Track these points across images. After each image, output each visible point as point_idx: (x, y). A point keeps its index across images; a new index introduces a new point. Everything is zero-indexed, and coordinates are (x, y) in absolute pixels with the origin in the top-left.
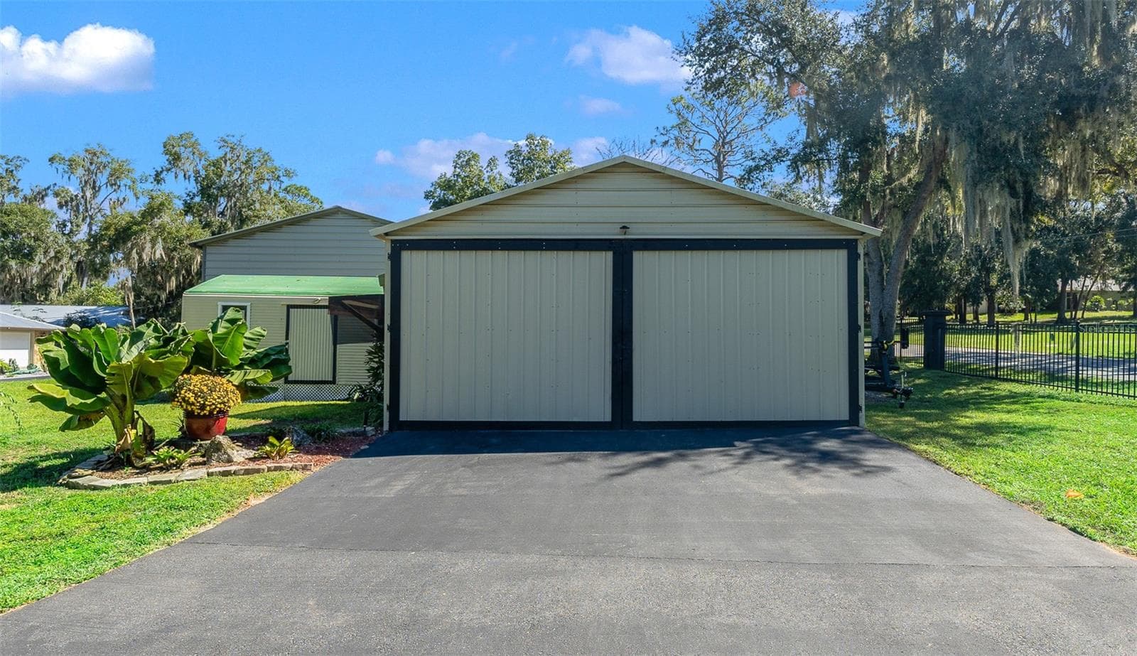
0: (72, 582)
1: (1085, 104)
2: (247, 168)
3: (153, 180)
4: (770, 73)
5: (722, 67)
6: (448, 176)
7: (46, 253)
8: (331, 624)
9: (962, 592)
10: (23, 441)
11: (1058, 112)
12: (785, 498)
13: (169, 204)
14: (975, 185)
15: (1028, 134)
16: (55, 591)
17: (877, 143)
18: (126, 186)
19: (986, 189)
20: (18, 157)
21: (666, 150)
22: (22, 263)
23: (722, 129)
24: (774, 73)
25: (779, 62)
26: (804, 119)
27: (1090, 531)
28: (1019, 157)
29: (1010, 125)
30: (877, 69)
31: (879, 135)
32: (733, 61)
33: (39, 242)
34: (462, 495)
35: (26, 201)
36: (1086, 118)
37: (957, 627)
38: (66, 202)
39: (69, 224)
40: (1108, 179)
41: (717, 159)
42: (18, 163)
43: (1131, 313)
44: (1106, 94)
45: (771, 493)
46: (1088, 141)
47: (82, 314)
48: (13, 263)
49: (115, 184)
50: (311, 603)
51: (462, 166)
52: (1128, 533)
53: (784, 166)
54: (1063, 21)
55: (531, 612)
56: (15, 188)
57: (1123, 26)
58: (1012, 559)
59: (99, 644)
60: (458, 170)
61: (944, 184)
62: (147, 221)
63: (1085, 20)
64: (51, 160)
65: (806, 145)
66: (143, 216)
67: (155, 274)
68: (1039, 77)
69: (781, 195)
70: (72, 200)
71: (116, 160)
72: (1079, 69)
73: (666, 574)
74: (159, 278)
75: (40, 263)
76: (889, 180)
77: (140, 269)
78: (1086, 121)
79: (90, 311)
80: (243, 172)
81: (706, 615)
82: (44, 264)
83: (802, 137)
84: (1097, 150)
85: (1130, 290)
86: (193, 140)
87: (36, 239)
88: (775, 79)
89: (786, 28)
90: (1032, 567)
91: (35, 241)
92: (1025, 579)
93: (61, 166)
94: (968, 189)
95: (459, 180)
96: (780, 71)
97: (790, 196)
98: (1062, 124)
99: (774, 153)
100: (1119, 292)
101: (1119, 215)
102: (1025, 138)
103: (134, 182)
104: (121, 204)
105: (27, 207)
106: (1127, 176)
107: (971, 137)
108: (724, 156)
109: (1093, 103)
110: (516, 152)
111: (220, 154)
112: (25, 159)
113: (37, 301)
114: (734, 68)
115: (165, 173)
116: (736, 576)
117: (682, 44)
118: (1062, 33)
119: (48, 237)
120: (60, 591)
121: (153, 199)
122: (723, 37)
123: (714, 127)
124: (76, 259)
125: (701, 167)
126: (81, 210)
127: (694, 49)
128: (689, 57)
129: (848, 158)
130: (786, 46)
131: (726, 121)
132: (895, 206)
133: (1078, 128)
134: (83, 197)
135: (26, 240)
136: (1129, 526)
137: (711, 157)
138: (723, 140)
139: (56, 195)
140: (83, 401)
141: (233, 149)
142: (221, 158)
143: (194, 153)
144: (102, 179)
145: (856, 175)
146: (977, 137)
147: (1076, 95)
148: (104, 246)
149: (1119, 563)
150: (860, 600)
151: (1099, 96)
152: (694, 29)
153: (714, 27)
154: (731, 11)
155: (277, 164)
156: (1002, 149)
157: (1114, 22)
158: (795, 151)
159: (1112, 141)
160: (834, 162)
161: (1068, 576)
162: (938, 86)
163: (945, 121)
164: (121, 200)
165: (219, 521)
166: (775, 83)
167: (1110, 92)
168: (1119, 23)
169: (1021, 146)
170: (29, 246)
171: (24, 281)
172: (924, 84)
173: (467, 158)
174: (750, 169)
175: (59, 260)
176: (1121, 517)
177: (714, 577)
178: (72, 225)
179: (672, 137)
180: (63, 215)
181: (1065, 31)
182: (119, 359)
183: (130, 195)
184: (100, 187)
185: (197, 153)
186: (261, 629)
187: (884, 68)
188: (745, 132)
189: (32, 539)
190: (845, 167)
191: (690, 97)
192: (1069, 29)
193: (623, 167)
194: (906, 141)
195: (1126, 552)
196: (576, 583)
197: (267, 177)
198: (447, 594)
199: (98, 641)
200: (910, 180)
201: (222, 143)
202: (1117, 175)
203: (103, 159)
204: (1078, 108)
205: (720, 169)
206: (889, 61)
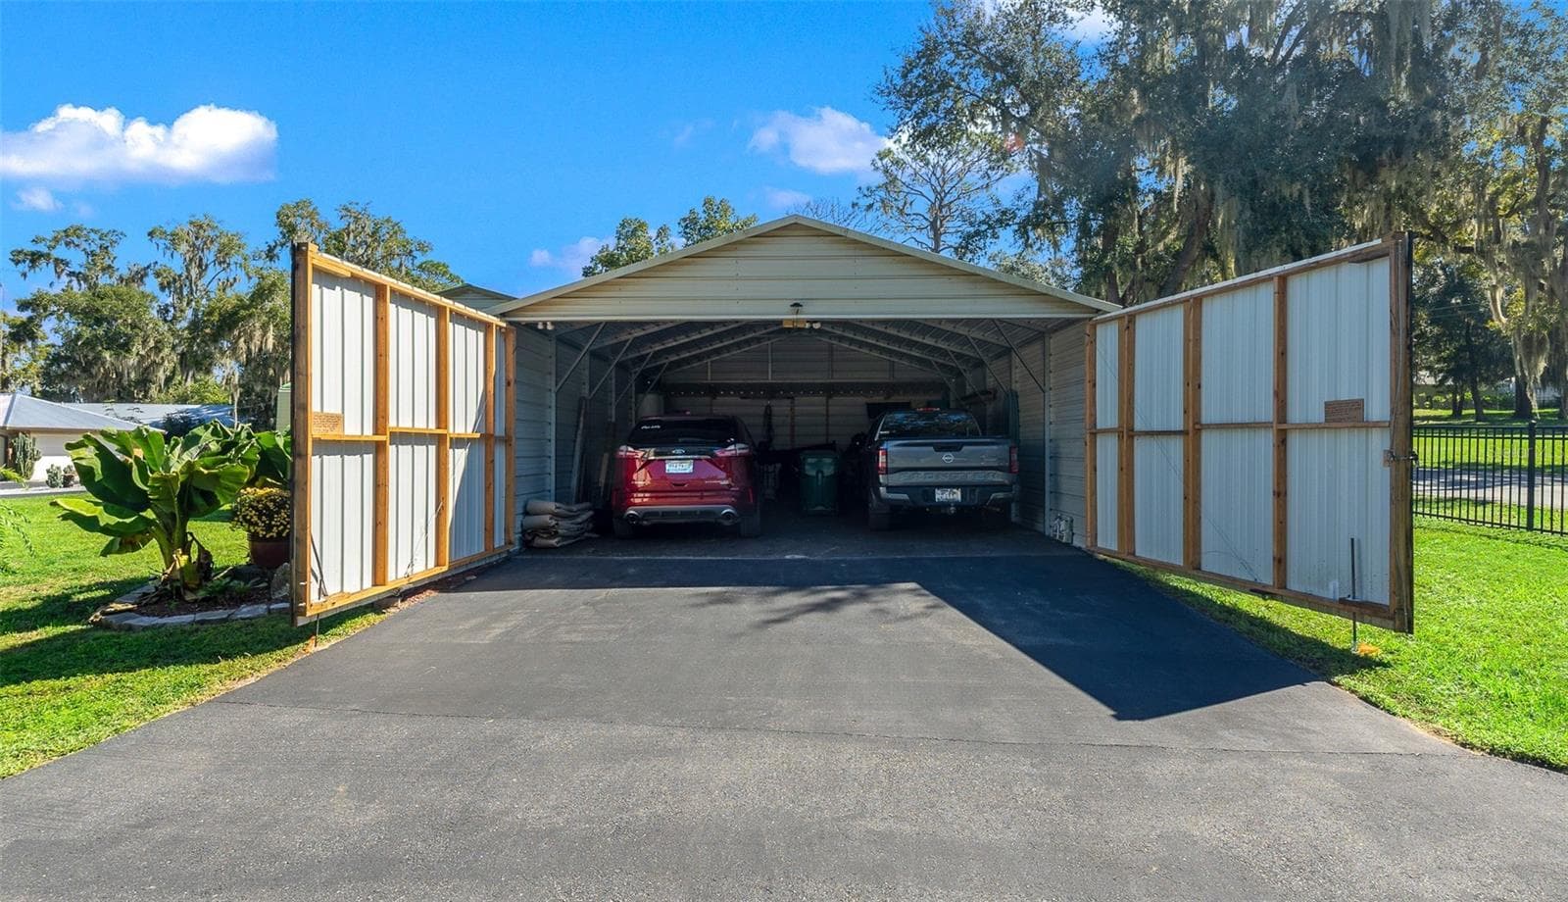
0: (53, 754)
1: (1389, 148)
2: (374, 241)
3: (265, 256)
4: (993, 116)
5: (933, 111)
6: (611, 249)
7: (145, 342)
8: (358, 820)
9: (1208, 789)
10: (67, 567)
11: (1354, 157)
12: (985, 650)
13: (282, 285)
14: (1249, 250)
15: (1315, 185)
16: (28, 766)
17: (1125, 201)
18: (236, 263)
19: (1264, 255)
20: (114, 231)
21: (871, 215)
22: (118, 355)
23: (939, 189)
24: (998, 116)
25: (1004, 104)
26: (1036, 174)
27: (1389, 701)
28: (1305, 213)
29: (1293, 176)
30: (1125, 110)
31: (1127, 191)
32: (947, 102)
33: (137, 330)
34: (575, 642)
35: (122, 282)
36: (1391, 166)
37: (1196, 842)
38: (169, 283)
39: (172, 309)
40: (1420, 246)
41: (933, 224)
42: (114, 238)
43: (1450, 412)
44: (1416, 136)
45: (968, 642)
46: (1394, 196)
47: (185, 414)
48: (107, 355)
49: (224, 262)
50: (341, 789)
51: (627, 237)
52: (1440, 705)
53: (1009, 231)
54: (1362, 45)
55: (621, 809)
56: (110, 267)
57: (1438, 50)
58: (1280, 740)
59: (53, 843)
60: (622, 242)
61: (1210, 251)
62: (257, 304)
63: (1390, 43)
64: (151, 234)
65: (1037, 205)
66: (252, 299)
67: (266, 366)
68: (1330, 116)
69: (1012, 268)
70: (175, 280)
71: (225, 233)
72: (1382, 106)
73: (811, 755)
74: (271, 372)
75: (138, 354)
76: (1141, 247)
77: (249, 361)
78: (1391, 169)
79: (193, 411)
80: (368, 247)
81: (854, 818)
82: (142, 356)
83: (1031, 196)
84: (1405, 208)
85: (1449, 383)
86: (311, 209)
87: (134, 326)
88: (999, 125)
89: (1012, 60)
90: (1307, 753)
91: (132, 329)
92: (1296, 770)
93: (163, 241)
94: (1240, 257)
95: (624, 254)
96: (1005, 113)
97: (1023, 269)
98: (1360, 174)
99: (997, 216)
100: (1434, 386)
101: (1433, 290)
102: (1311, 191)
103: (245, 259)
104: (232, 285)
105: (123, 289)
106: (1445, 240)
107: (1243, 191)
108: (941, 222)
109: (1399, 147)
110: (691, 221)
111: (342, 225)
112: (122, 234)
113: (135, 398)
114: (949, 112)
115: (279, 248)
116: (903, 761)
117: (883, 83)
118: (1360, 60)
119: (147, 325)
120: (36, 766)
121: (263, 278)
122: (934, 72)
123: (929, 186)
124: (179, 350)
125: (914, 235)
126: (185, 294)
127: (898, 88)
128: (893, 98)
129: (1090, 220)
130: (1013, 83)
131: (943, 179)
132: (1148, 280)
133: (1381, 179)
134: (187, 278)
135: (122, 328)
136: (1442, 695)
137: (926, 223)
138: (941, 203)
139: (158, 275)
140: (121, 520)
141: (357, 220)
142: (344, 230)
143: (312, 225)
144: (209, 256)
145: (1099, 241)
146: (1249, 191)
147: (1377, 136)
148: (207, 334)
149: (1428, 749)
150: (1066, 798)
151: (1408, 138)
152: (898, 63)
153: (923, 60)
154: (945, 41)
155: (408, 236)
156: (1282, 206)
157: (1428, 45)
158: (1023, 214)
159: (1425, 196)
160: (1072, 225)
161: (1357, 767)
162: (1201, 127)
163: (1210, 171)
164: (231, 280)
165: (264, 673)
166: (999, 129)
167: (1421, 132)
168: (1435, 46)
169: (1307, 201)
170: (126, 335)
171: (120, 375)
172: (1183, 126)
173: (633, 227)
174: (969, 236)
175: (160, 351)
176: (1431, 681)
177: (876, 760)
178: (175, 310)
179: (878, 198)
180: (167, 298)
181: (1365, 57)
182: (167, 468)
183: (241, 274)
184: (207, 266)
185: (316, 224)
186: (265, 826)
187: (1134, 108)
188: (967, 193)
189: (29, 694)
190: (1085, 231)
191: (900, 150)
192: (1369, 54)
193: (796, 229)
194: (1163, 199)
195: (1437, 732)
196: (690, 768)
197: (397, 251)
198: (518, 780)
199: (53, 839)
200: (1167, 248)
201: (344, 213)
202: (1432, 239)
203: (210, 233)
204: (1380, 154)
205: (937, 238)
206: (1140, 98)
